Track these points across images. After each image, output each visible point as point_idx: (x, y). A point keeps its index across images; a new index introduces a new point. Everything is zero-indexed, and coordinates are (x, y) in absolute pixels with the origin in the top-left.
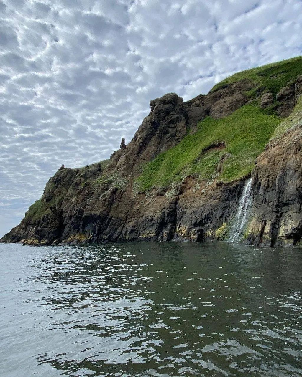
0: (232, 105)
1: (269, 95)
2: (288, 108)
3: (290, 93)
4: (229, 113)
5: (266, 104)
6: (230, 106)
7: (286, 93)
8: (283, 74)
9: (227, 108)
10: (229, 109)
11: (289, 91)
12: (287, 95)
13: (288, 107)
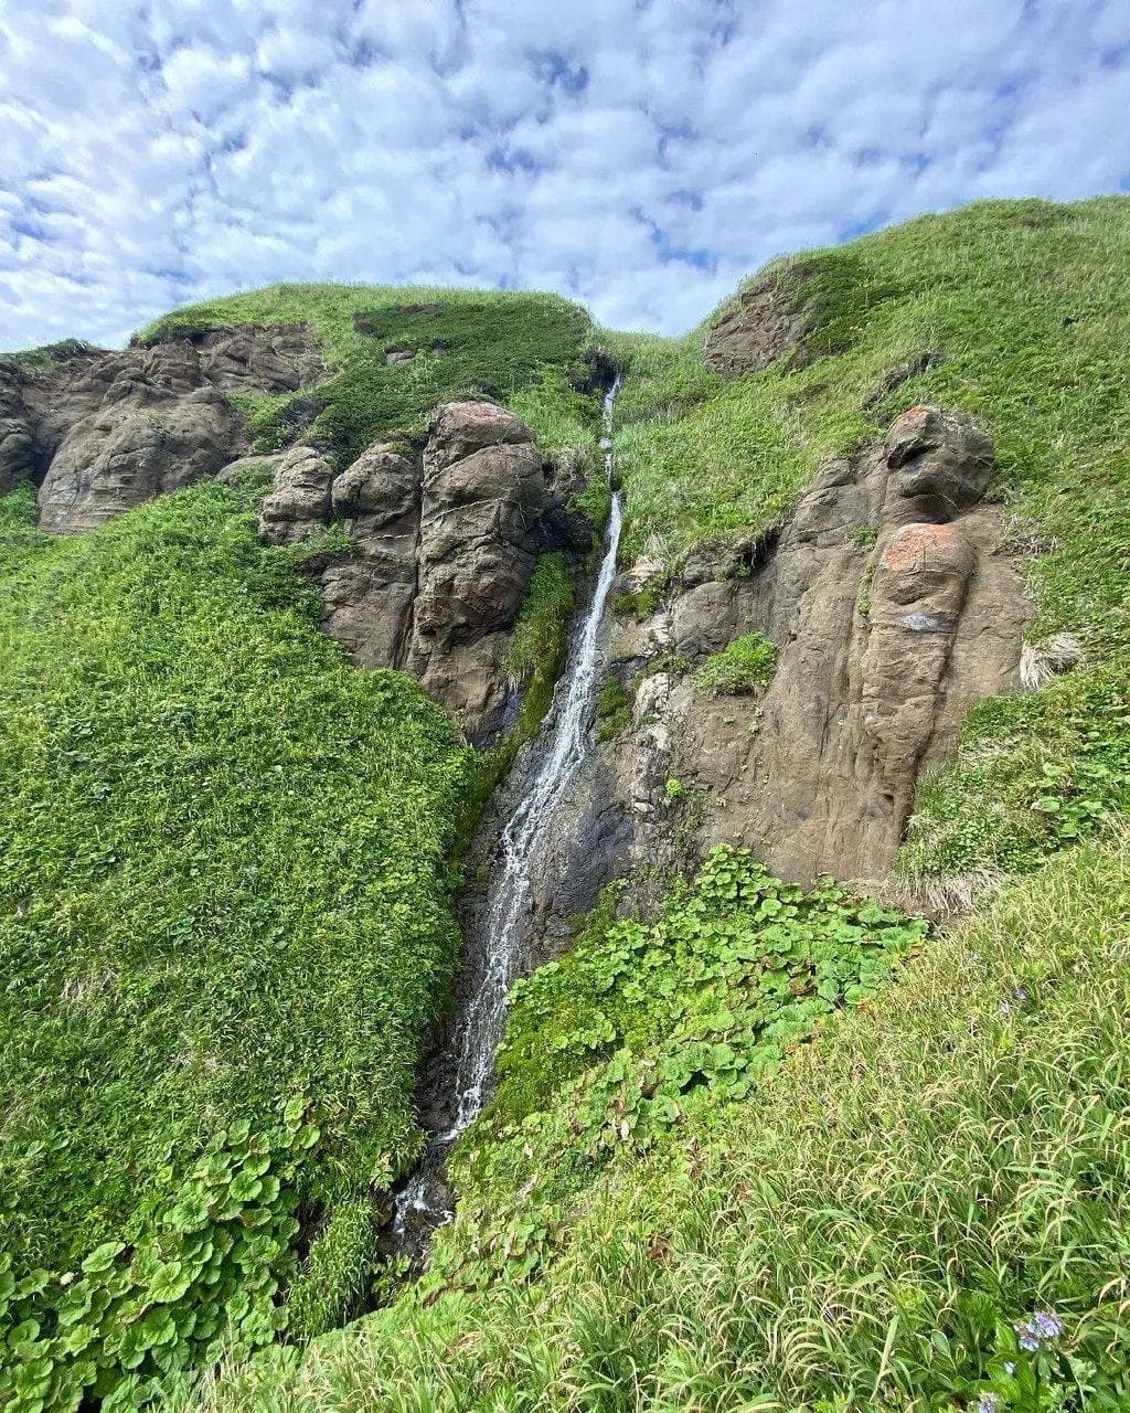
0: (130, 466)
1: (311, 464)
2: (382, 581)
3: (402, 492)
4: (111, 505)
5: (288, 515)
6: (122, 468)
7: (379, 483)
8: (437, 358)
9: (107, 472)
10: (113, 482)
11: (397, 479)
12: (383, 498)
13: (380, 573)
